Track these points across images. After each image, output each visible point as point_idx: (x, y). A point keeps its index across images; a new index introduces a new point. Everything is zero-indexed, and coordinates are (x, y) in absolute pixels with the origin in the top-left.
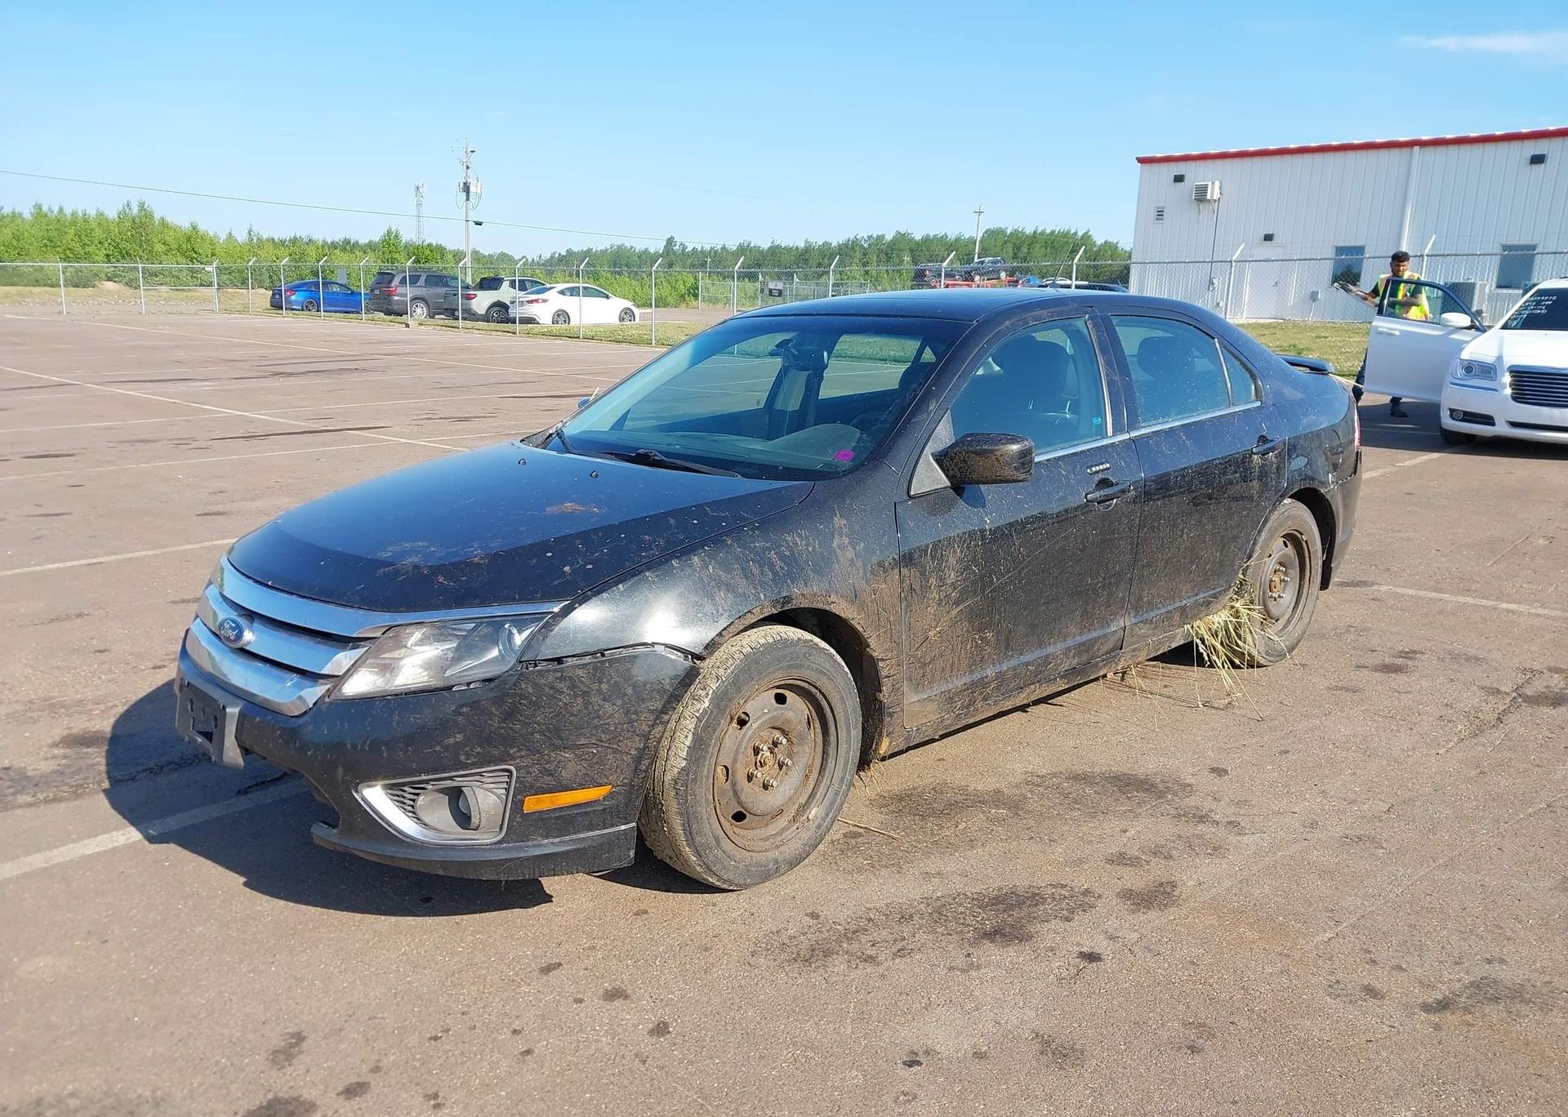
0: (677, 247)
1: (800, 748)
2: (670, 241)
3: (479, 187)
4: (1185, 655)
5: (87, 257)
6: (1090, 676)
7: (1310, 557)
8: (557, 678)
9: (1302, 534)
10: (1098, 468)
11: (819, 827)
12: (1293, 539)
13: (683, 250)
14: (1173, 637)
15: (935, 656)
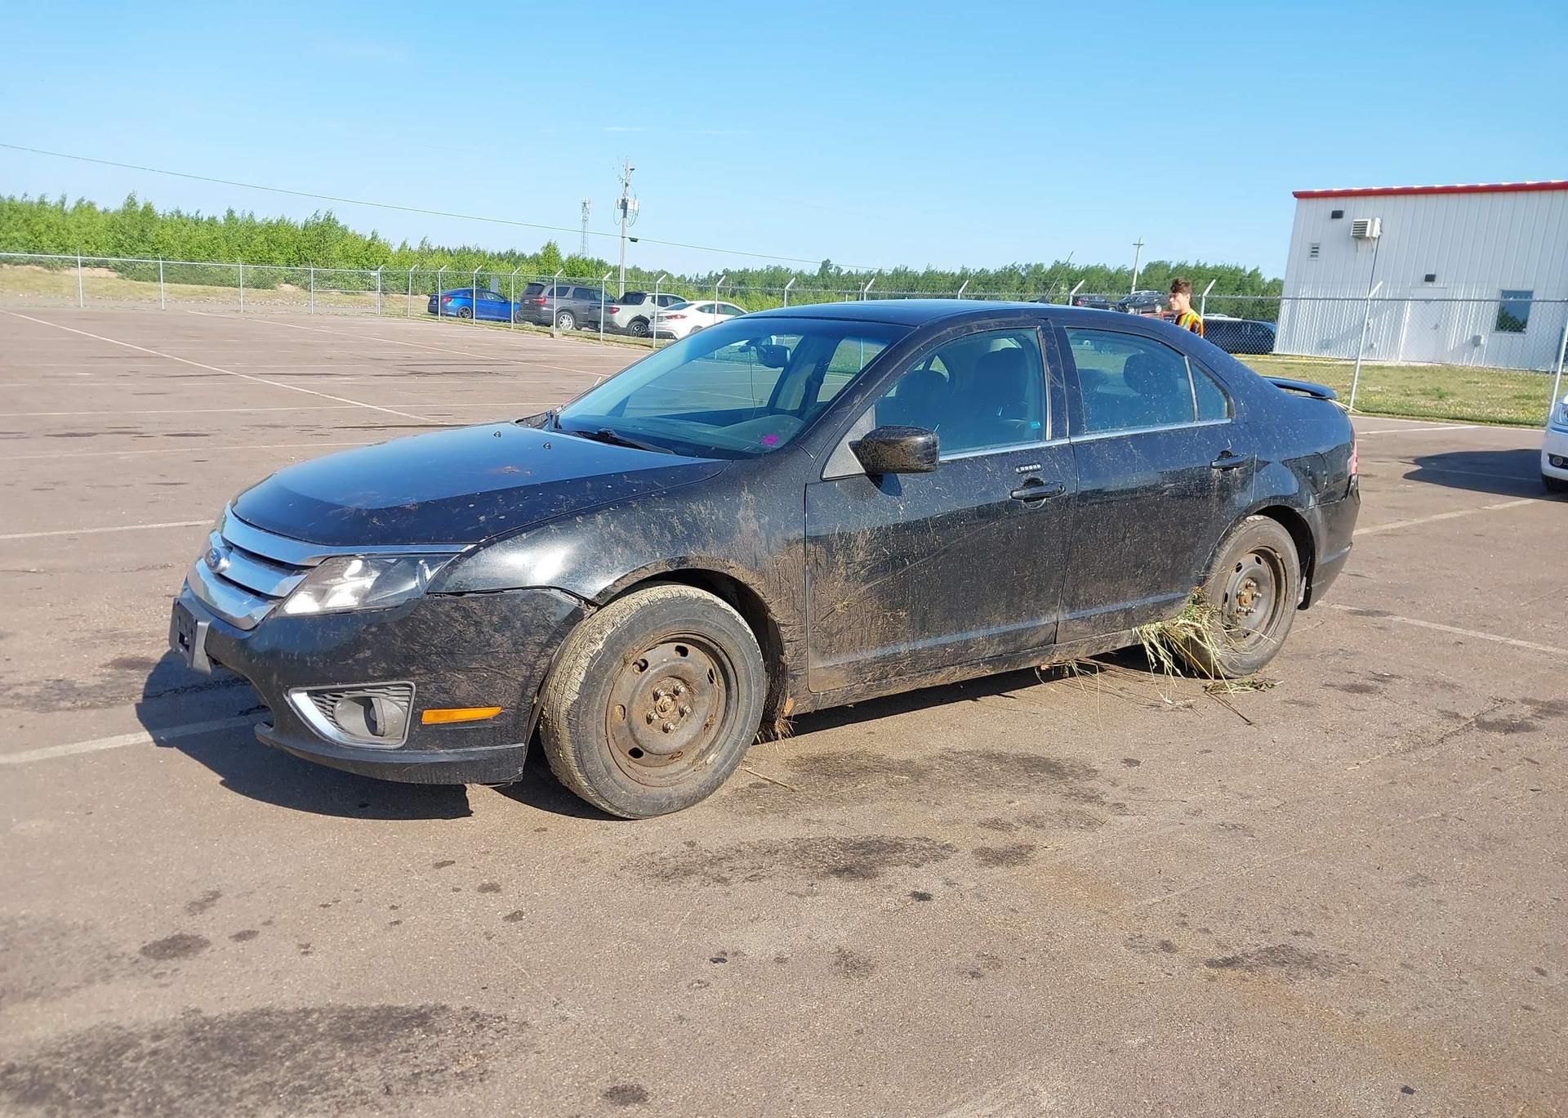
0: (833, 270)
1: (701, 698)
2: (826, 265)
3: (636, 205)
4: (1133, 658)
5: (270, 262)
6: (1019, 665)
7: (1285, 575)
8: (453, 608)
9: (1276, 552)
10: (1027, 468)
11: (716, 771)
12: (1266, 554)
13: (838, 274)
14: (1118, 639)
15: (843, 628)
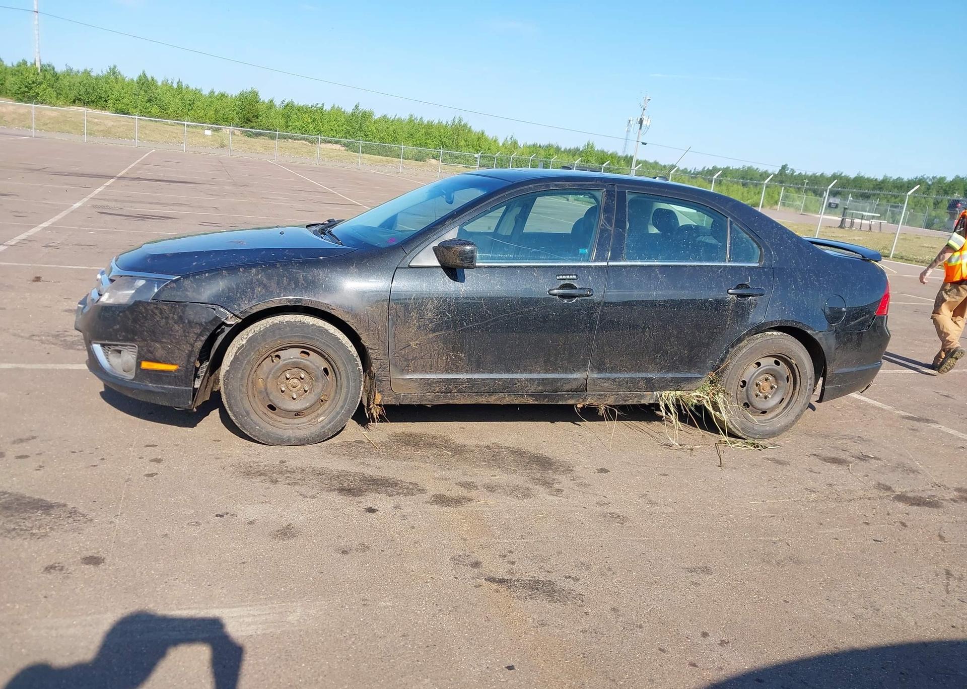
0: (788, 171)
2: (784, 168)
3: (649, 122)
6: (557, 402)
9: (791, 359)
14: (642, 397)
15: (416, 357)
